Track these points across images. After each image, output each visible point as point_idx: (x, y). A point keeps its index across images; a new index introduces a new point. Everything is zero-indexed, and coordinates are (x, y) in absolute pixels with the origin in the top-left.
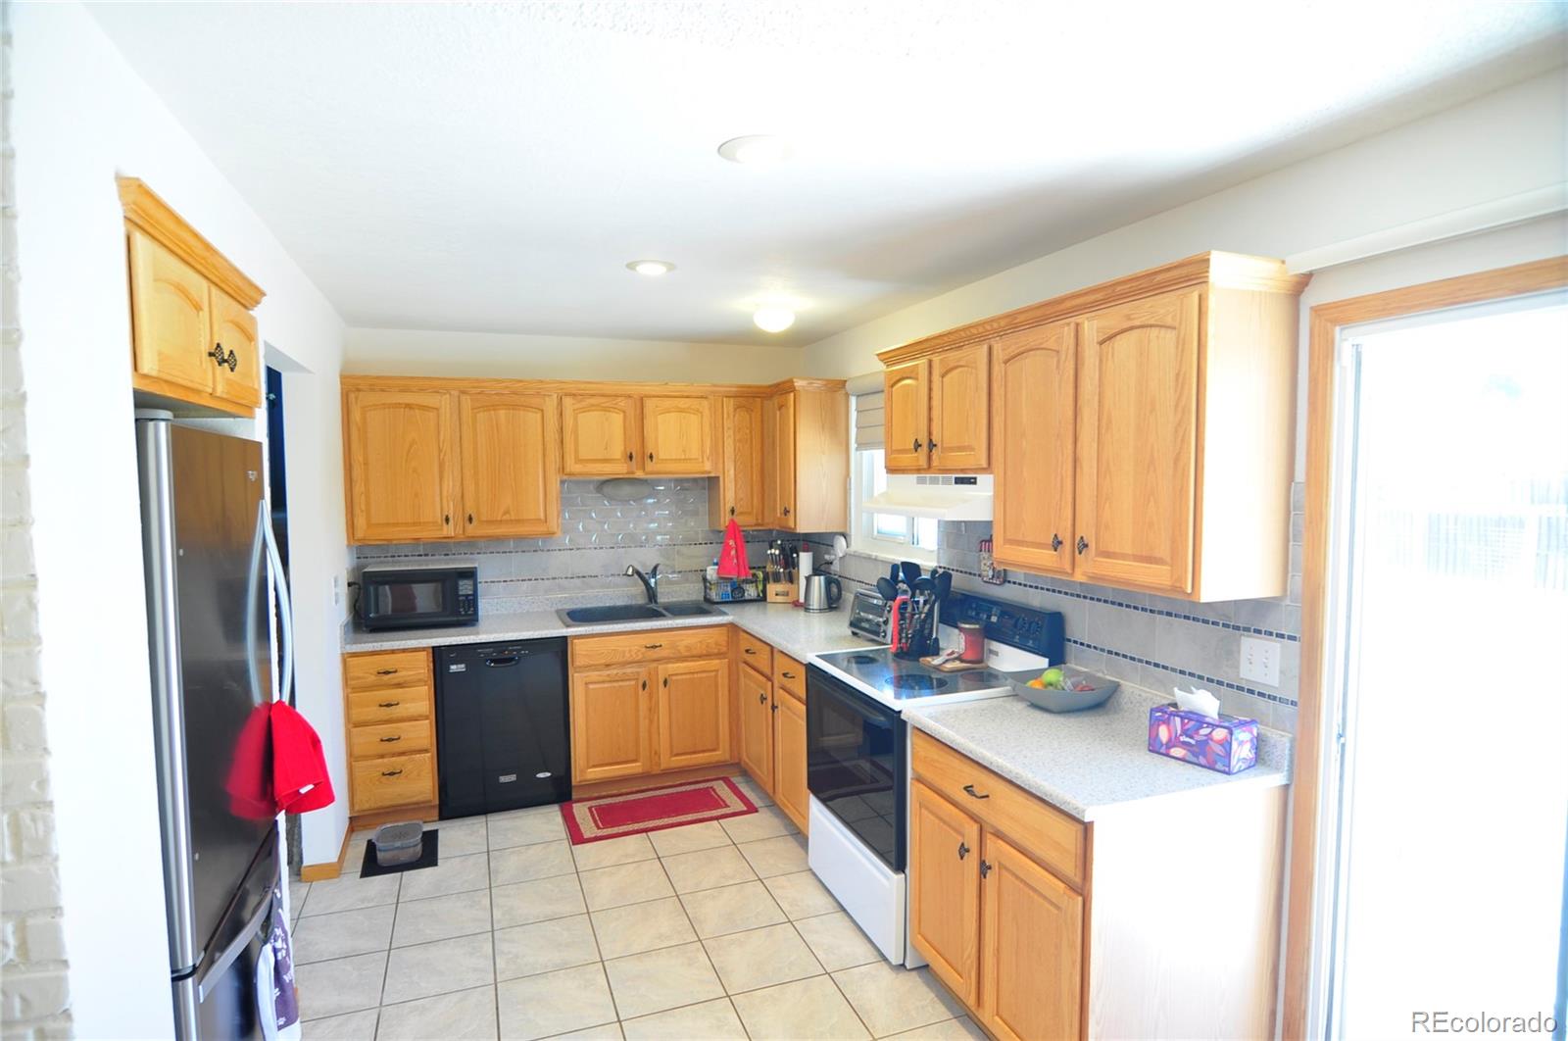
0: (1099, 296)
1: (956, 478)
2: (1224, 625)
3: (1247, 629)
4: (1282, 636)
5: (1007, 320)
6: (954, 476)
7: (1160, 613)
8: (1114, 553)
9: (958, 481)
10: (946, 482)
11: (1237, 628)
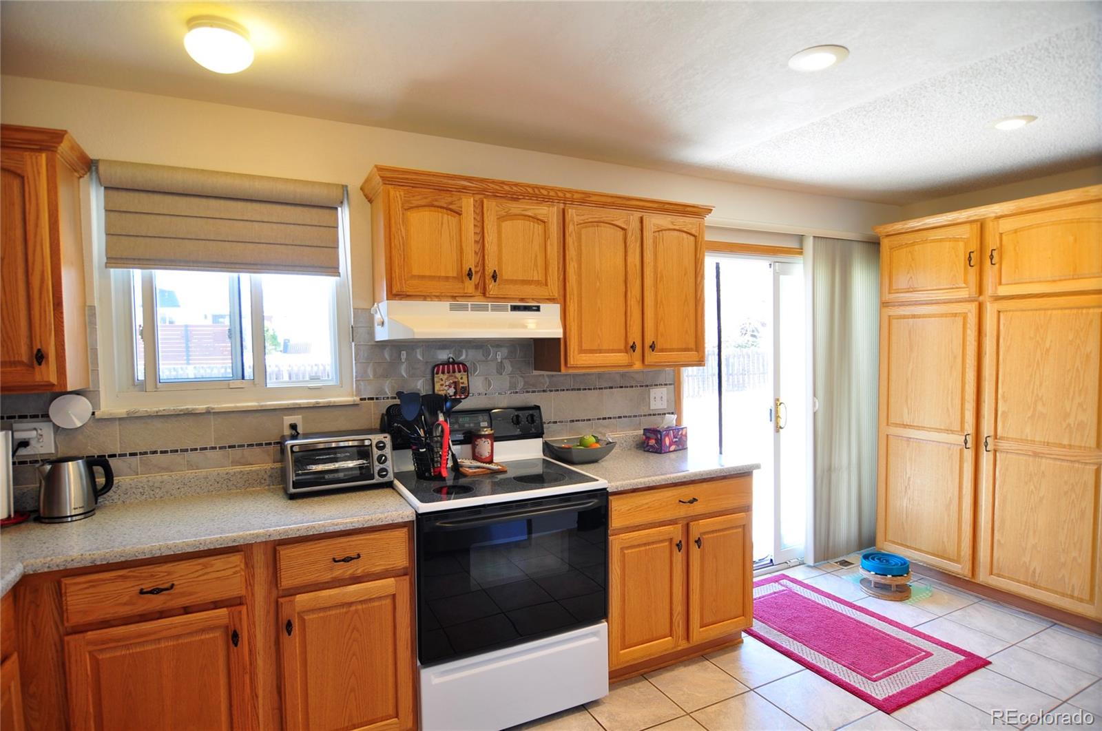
0: (655, 205)
1: (511, 306)
2: (640, 386)
3: (651, 386)
4: (666, 385)
5: (583, 196)
6: (509, 304)
7: (606, 388)
8: (666, 349)
9: (514, 308)
10: (503, 309)
11: (647, 386)
